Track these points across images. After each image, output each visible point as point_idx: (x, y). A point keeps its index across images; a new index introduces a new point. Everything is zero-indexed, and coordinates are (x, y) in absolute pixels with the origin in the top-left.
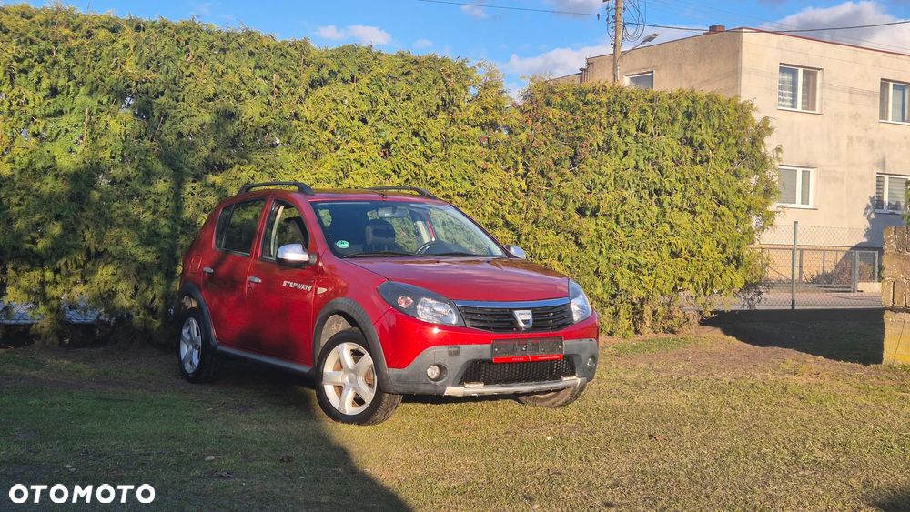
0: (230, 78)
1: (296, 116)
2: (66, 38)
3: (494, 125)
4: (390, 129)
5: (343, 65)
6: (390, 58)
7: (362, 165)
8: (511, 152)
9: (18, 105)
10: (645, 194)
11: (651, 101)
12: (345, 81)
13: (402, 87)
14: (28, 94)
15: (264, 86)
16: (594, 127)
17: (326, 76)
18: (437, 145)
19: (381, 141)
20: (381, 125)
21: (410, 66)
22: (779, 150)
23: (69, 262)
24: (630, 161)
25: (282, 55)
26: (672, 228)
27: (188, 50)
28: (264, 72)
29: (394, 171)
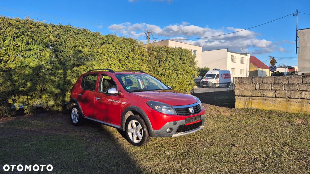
0: (80, 41)
1: (97, 52)
2: (31, 28)
3: (143, 55)
4: (121, 55)
5: (109, 39)
6: (120, 39)
7: (114, 65)
8: (146, 61)
9: (16, 47)
10: (174, 71)
11: (174, 50)
12: (109, 43)
13: (123, 45)
14: (20, 44)
15: (89, 44)
16: (164, 56)
17: (104, 42)
18: (131, 59)
19: (119, 59)
20: (118, 55)
21: (124, 40)
22: (197, 61)
23: (36, 93)
24: (170, 64)
25: (94, 36)
26: (179, 78)
27: (68, 33)
28: (89, 40)
29: (122, 66)
